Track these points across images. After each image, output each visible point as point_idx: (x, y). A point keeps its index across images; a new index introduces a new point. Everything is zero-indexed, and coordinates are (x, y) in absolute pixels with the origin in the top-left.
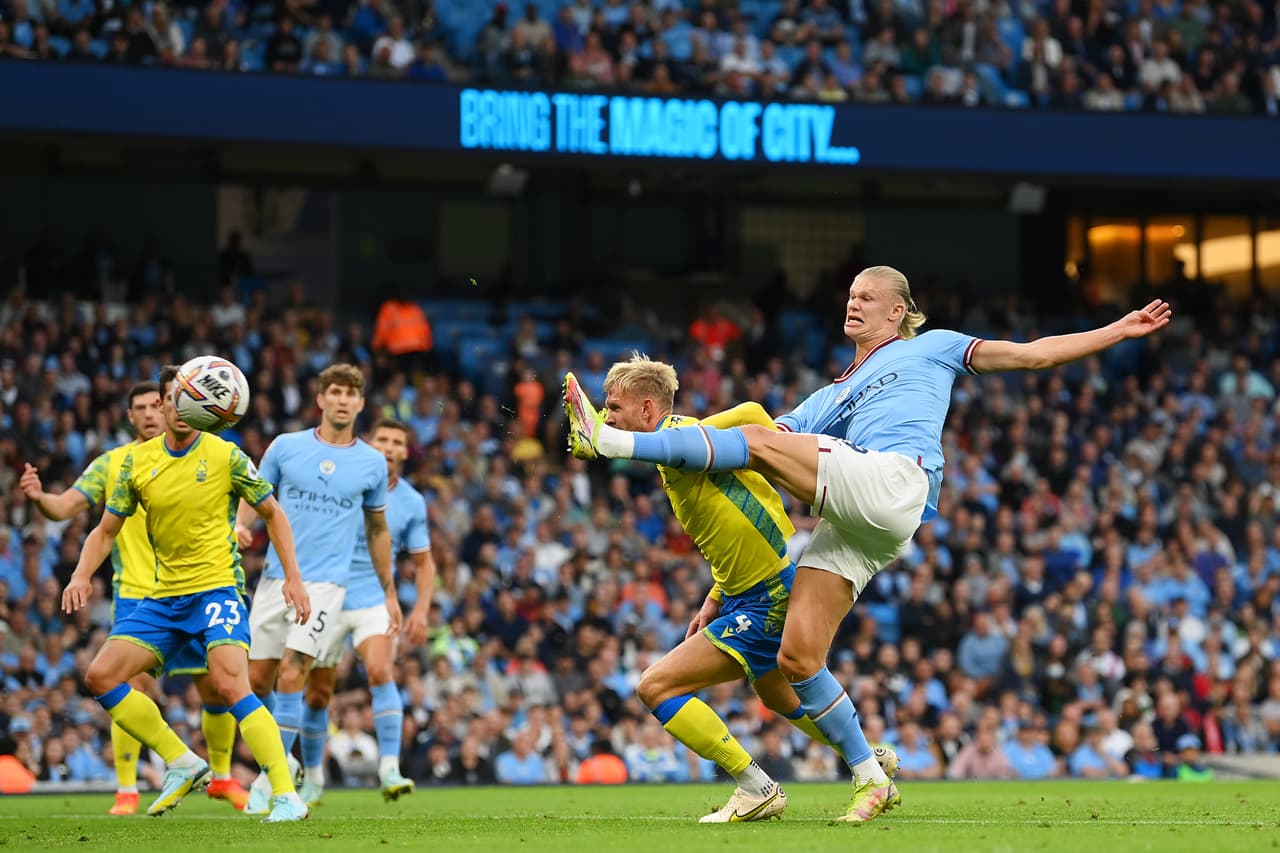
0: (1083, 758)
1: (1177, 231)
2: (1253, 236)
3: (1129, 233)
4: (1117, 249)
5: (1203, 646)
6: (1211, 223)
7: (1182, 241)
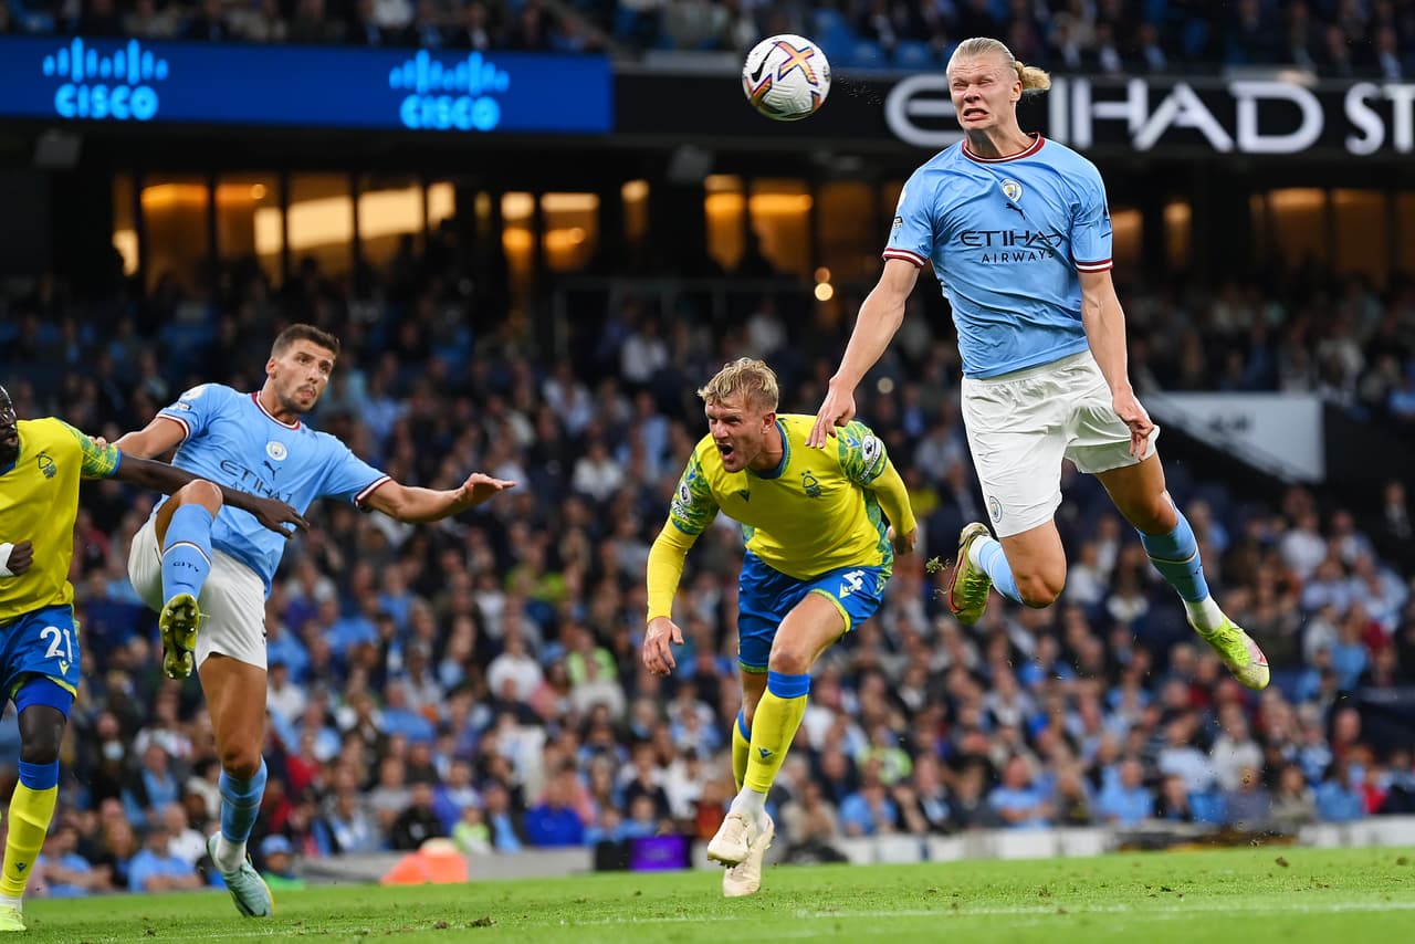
0: (143, 868)
1: (257, 192)
2: (355, 197)
3: (195, 195)
4: (179, 213)
5: (299, 721)
6: (299, 183)
7: (263, 204)
